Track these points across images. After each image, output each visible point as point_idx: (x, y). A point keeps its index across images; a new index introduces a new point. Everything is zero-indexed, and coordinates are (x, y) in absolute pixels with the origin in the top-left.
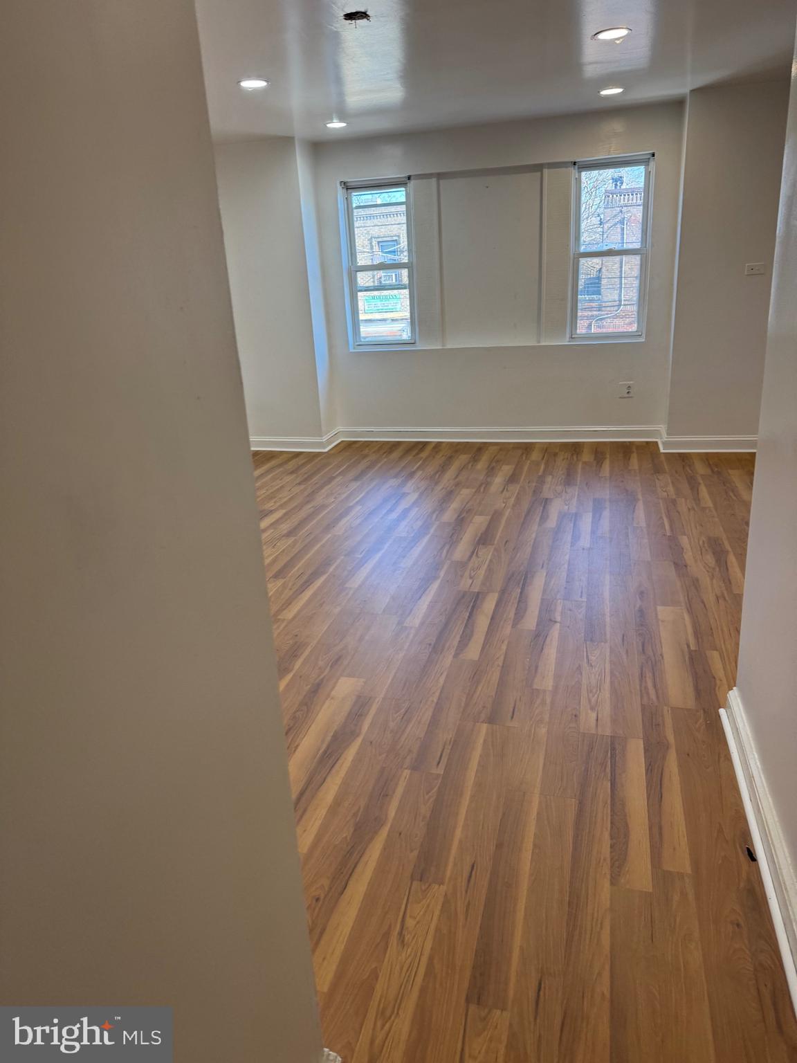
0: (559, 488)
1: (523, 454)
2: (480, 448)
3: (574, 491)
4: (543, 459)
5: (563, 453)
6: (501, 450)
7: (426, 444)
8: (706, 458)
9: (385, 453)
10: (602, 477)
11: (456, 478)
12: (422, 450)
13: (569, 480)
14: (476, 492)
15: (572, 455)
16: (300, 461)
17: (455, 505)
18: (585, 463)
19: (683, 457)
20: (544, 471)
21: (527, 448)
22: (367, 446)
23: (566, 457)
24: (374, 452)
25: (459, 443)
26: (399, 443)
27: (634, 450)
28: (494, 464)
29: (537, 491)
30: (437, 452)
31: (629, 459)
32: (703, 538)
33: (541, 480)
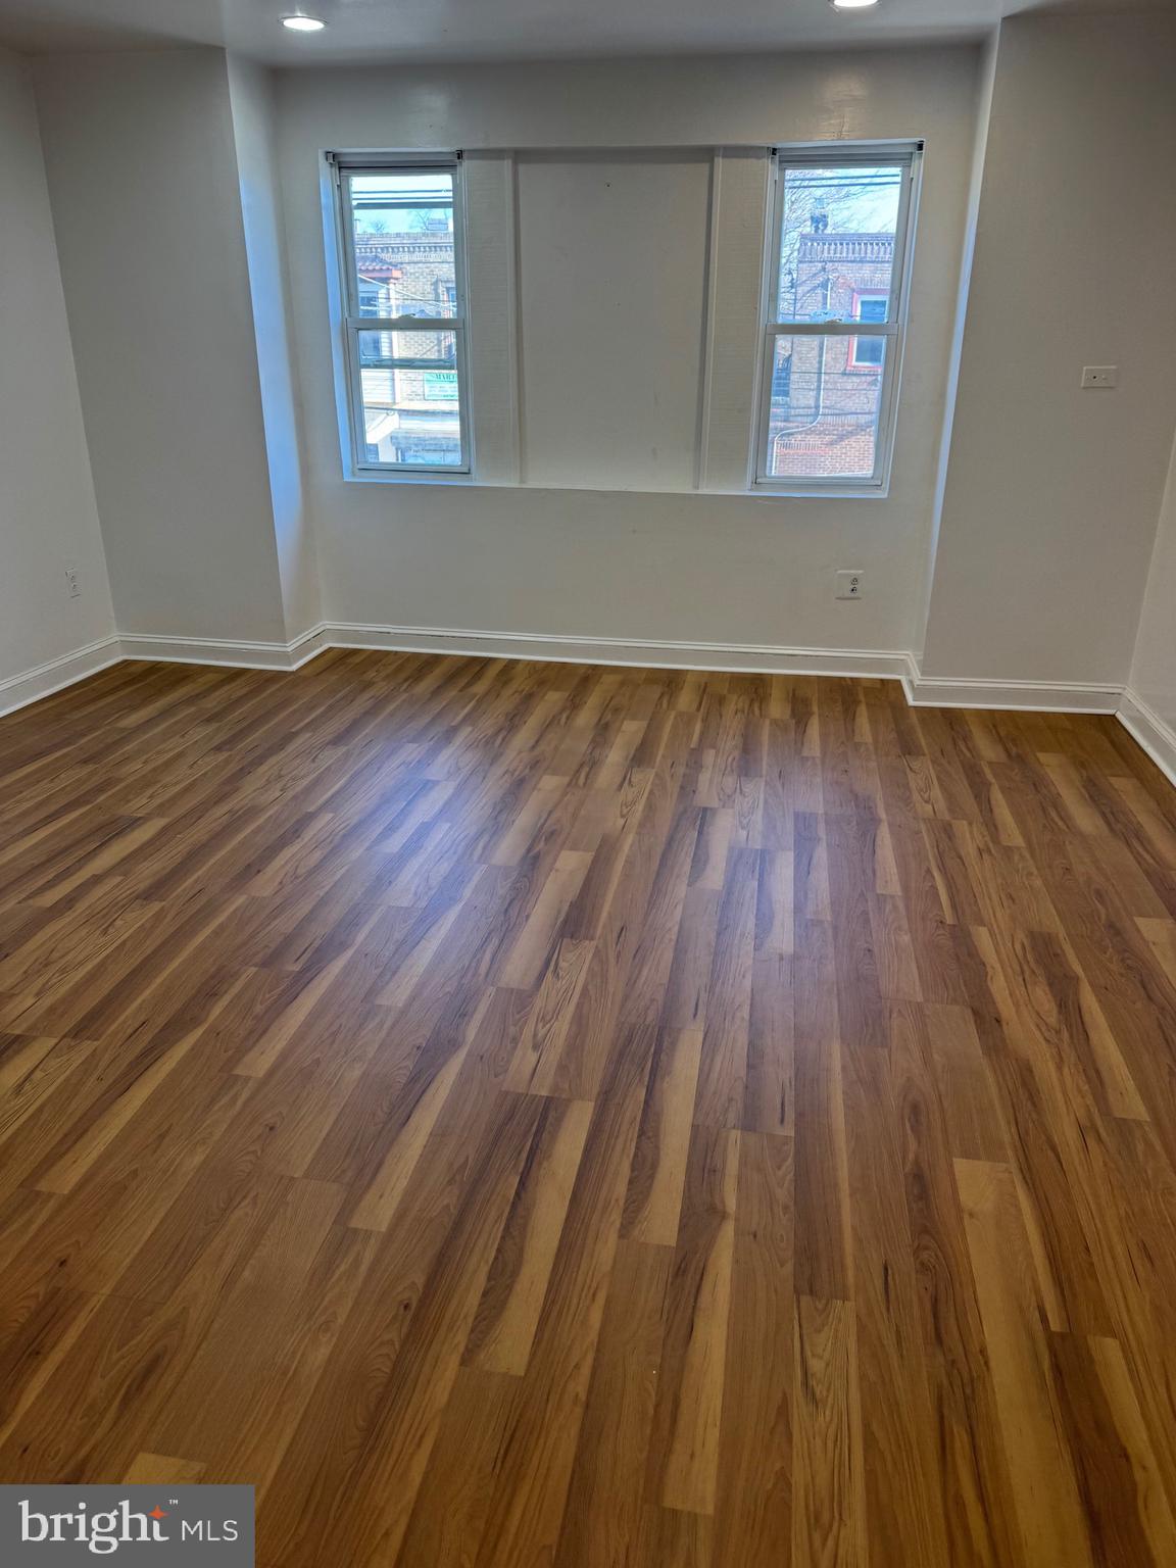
0: (730, 781)
1: (662, 695)
2: (585, 678)
3: (756, 790)
4: (698, 709)
5: (735, 697)
6: (622, 684)
7: (487, 662)
8: (993, 721)
9: (406, 680)
10: (807, 758)
11: (533, 747)
12: (478, 676)
13: (746, 763)
14: (569, 785)
15: (752, 701)
16: (236, 689)
17: (525, 819)
18: (774, 722)
19: (951, 717)
20: (700, 740)
21: (670, 681)
22: (376, 663)
23: (740, 705)
24: (388, 676)
25: (549, 664)
26: (437, 658)
27: (861, 697)
28: (608, 717)
29: (687, 789)
30: (505, 683)
31: (854, 719)
32: (1021, 936)
33: (695, 763)
